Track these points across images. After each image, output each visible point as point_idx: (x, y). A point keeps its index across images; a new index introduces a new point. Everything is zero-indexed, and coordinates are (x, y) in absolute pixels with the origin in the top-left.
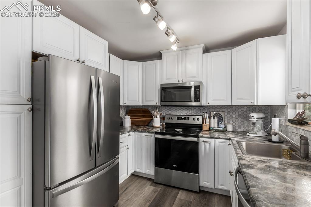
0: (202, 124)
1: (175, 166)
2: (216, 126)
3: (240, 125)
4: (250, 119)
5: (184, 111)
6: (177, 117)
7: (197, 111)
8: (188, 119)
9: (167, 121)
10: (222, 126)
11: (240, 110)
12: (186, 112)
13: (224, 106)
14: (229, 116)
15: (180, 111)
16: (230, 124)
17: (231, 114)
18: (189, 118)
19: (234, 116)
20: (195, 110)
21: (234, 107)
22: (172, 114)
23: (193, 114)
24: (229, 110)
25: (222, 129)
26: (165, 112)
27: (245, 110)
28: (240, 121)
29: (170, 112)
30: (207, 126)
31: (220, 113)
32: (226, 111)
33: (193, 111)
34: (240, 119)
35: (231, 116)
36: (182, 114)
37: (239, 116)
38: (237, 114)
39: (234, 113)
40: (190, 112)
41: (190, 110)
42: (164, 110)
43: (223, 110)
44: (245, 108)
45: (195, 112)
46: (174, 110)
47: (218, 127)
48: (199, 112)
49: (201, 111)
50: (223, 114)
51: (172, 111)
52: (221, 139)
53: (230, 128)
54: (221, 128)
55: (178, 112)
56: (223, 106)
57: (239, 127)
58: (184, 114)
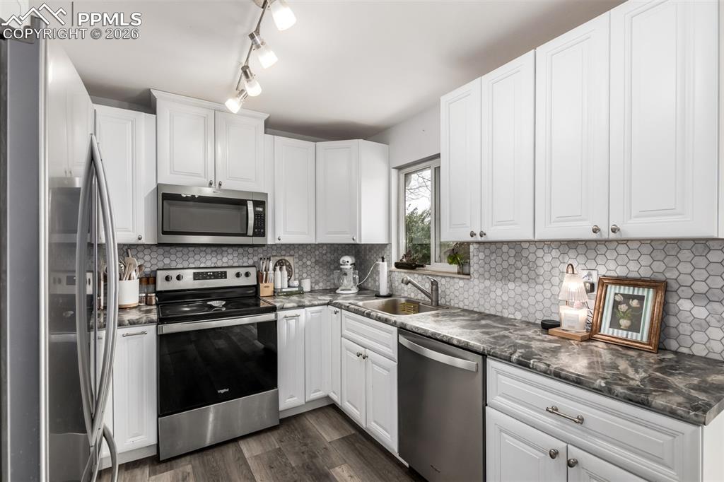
0: (256, 283)
1: (222, 391)
2: (286, 286)
3: (317, 278)
4: (342, 267)
5: (209, 257)
6: (194, 273)
7: (241, 257)
8: (223, 275)
9: (162, 285)
10: (296, 283)
11: (317, 253)
12: (214, 260)
13: (293, 245)
14: (300, 263)
15: (197, 257)
16: (303, 279)
17: (304, 260)
18: (226, 272)
19: (309, 263)
20: (236, 254)
21: (309, 248)
22: (173, 265)
23: (231, 263)
24: (301, 253)
25: (297, 289)
26: (150, 262)
27: (324, 252)
28: (317, 272)
29: (167, 261)
30: (268, 287)
31: (287, 258)
32: (297, 255)
33: (230, 257)
34: (317, 267)
35: (304, 263)
36: (202, 265)
37: (317, 262)
38: (313, 260)
39: (309, 257)
40: (225, 260)
41: (225, 254)
42: (147, 258)
43: (292, 252)
44: (325, 247)
45: (236, 259)
46: (179, 254)
47: (289, 286)
48: (245, 259)
49: (251, 256)
50: (291, 260)
51: (173, 257)
52: (315, 306)
53: (307, 286)
54: (294, 287)
55: (191, 260)
56: (290, 245)
57: (317, 283)
58: (209, 264)
